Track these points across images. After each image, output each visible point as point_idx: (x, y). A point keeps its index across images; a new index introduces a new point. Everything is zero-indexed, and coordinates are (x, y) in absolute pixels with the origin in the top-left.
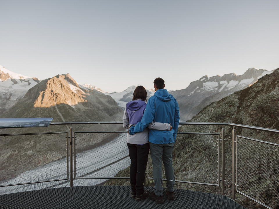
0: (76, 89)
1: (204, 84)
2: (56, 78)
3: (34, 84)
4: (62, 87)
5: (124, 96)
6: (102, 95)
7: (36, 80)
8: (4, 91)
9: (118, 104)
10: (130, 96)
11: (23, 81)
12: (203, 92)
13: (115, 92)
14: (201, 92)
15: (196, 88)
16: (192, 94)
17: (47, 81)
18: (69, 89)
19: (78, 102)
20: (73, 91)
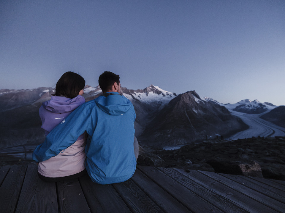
0: (199, 100)
2: (186, 93)
3: (174, 97)
4: (190, 99)
5: (237, 107)
6: (218, 106)
7: (175, 94)
8: (159, 100)
9: (231, 113)
11: (168, 95)
13: (229, 104)
17: (181, 96)
18: (194, 100)
19: (200, 109)
20: (197, 102)
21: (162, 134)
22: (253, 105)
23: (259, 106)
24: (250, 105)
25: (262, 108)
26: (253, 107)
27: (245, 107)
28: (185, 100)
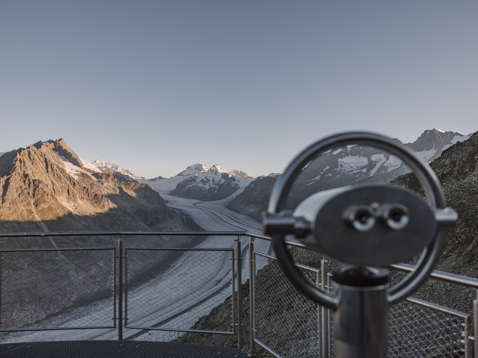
0: (77, 171)
1: (339, 160)
2: (35, 148)
4: (47, 168)
5: (179, 186)
10: (191, 186)
12: (338, 176)
13: (160, 178)
14: (334, 176)
15: (325, 170)
16: (316, 179)
18: (63, 171)
19: (82, 198)
20: (71, 175)
22: (211, 179)
23: (223, 181)
24: (205, 180)
25: (229, 184)
26: (211, 182)
27: (196, 184)
28: (29, 172)
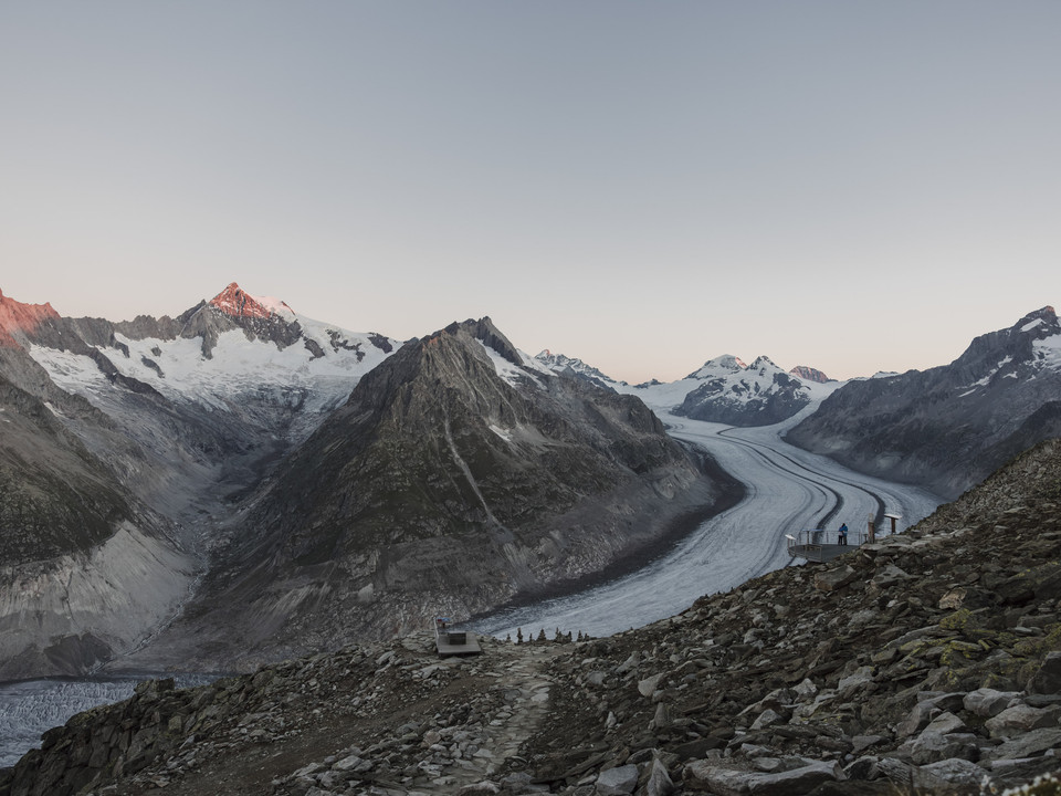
0: (513, 373)
1: (1036, 343)
2: (448, 336)
3: (375, 357)
4: (468, 367)
5: (689, 398)
6: (609, 396)
7: (380, 342)
8: (285, 383)
9: (668, 427)
10: (712, 397)
11: (341, 349)
12: (1034, 377)
13: (655, 382)
14: (1022, 377)
15: (1000, 364)
16: (980, 385)
17: (420, 348)
18: (492, 373)
19: (523, 421)
20: (505, 379)
21: (326, 589)
22: (752, 385)
23: (776, 388)
24: (741, 386)
25: (788, 395)
26: (752, 391)
27: (722, 394)
28: (441, 375)
